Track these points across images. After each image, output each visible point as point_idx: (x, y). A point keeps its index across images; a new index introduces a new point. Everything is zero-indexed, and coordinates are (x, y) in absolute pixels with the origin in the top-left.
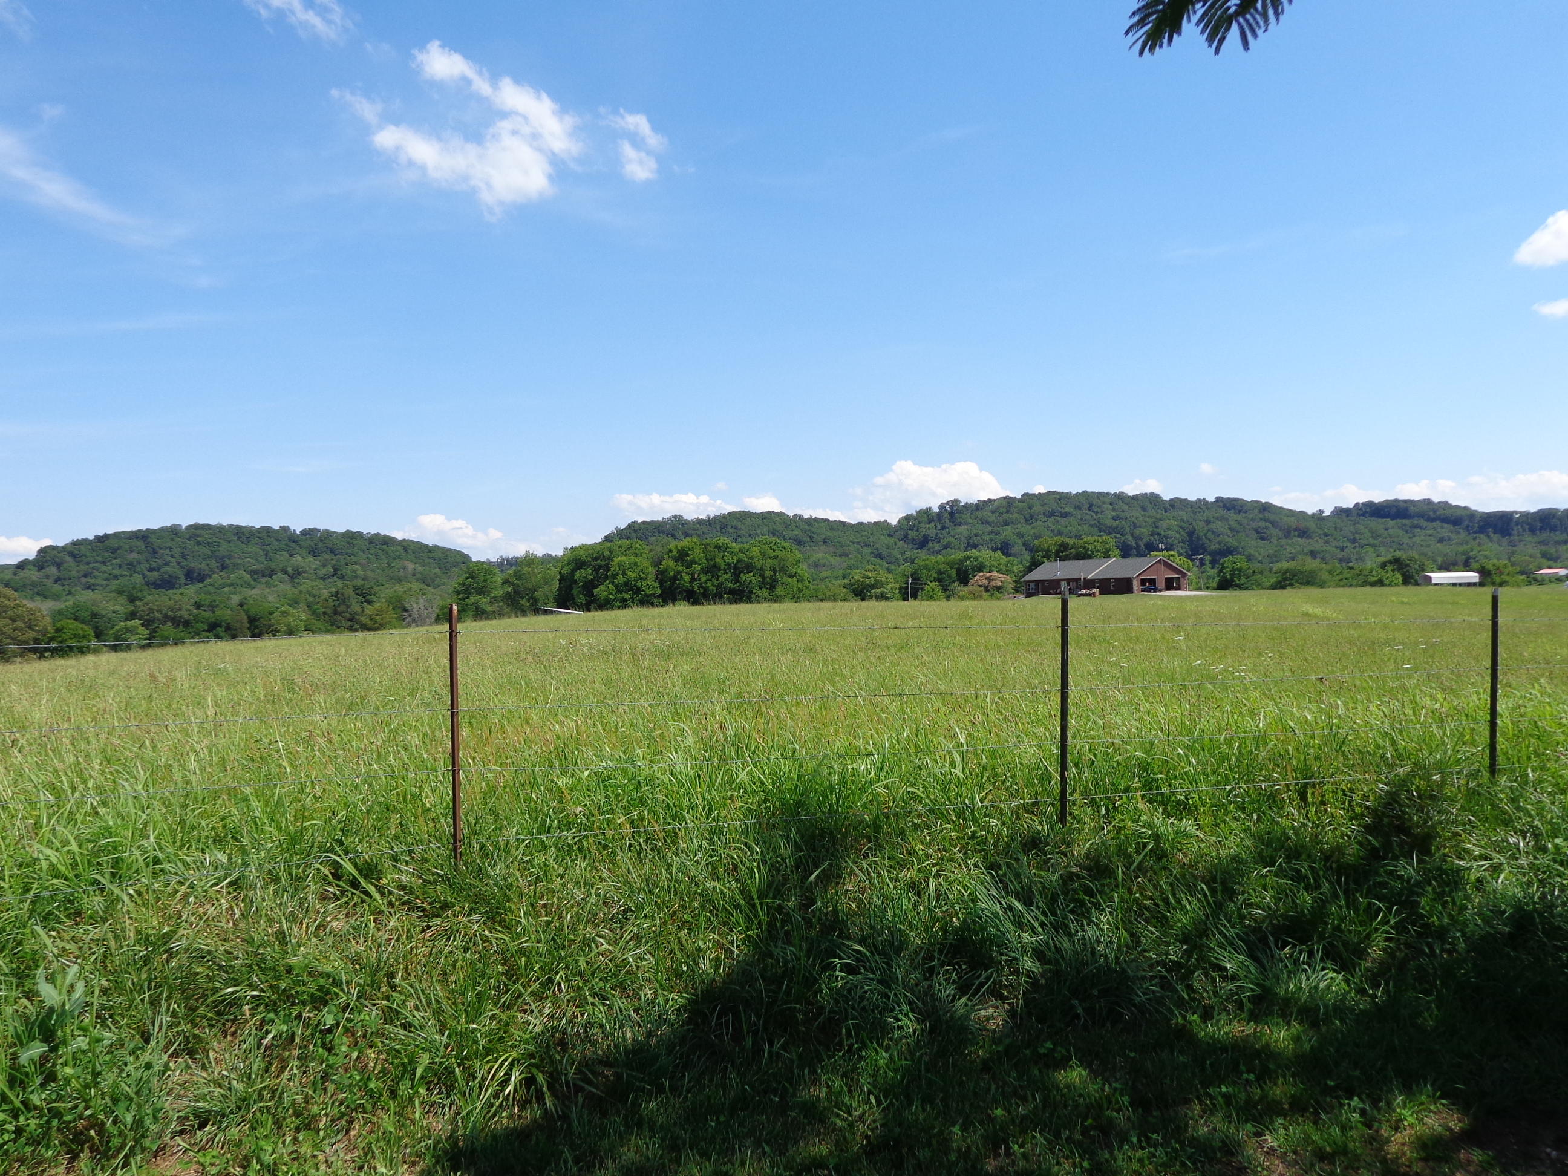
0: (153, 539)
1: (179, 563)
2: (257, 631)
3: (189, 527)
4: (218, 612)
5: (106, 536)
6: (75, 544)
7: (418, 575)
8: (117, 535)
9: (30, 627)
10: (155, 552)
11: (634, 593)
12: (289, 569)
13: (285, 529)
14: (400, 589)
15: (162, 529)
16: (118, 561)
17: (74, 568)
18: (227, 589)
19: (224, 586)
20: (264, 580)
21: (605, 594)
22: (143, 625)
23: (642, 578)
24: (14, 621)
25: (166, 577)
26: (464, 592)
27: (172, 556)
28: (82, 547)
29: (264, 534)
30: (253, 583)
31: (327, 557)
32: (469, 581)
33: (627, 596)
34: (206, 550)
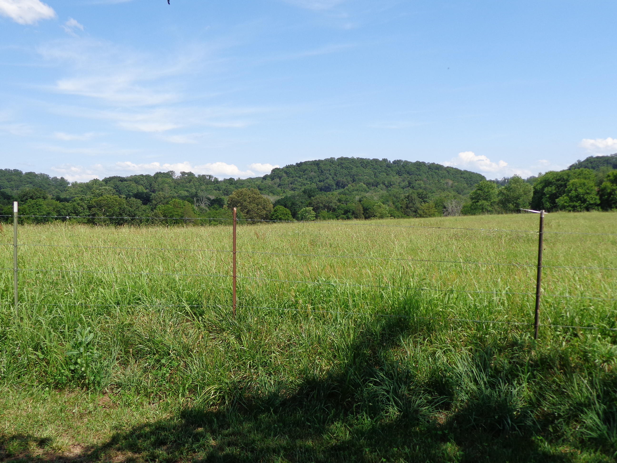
0: (321, 165)
1: (333, 178)
2: (367, 215)
3: (338, 159)
4: (349, 205)
5: (301, 163)
6: (288, 167)
7: (454, 188)
8: (306, 163)
9: (264, 208)
10: (322, 172)
11: (582, 202)
12: (386, 182)
13: (385, 160)
14: (443, 195)
15: (326, 160)
16: (306, 176)
17: (286, 179)
18: (355, 192)
19: (353, 190)
20: (373, 188)
21: (563, 202)
22: (313, 210)
23: (588, 193)
24: (258, 205)
25: (327, 185)
26: (476, 198)
27: (330, 174)
28: (290, 169)
29: (374, 163)
30: (367, 189)
31: (405, 176)
32: (479, 192)
33: (577, 204)
34: (346, 171)
